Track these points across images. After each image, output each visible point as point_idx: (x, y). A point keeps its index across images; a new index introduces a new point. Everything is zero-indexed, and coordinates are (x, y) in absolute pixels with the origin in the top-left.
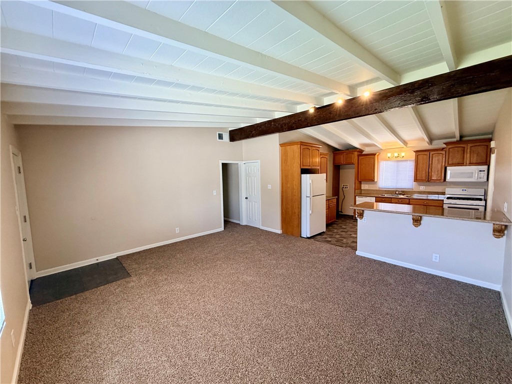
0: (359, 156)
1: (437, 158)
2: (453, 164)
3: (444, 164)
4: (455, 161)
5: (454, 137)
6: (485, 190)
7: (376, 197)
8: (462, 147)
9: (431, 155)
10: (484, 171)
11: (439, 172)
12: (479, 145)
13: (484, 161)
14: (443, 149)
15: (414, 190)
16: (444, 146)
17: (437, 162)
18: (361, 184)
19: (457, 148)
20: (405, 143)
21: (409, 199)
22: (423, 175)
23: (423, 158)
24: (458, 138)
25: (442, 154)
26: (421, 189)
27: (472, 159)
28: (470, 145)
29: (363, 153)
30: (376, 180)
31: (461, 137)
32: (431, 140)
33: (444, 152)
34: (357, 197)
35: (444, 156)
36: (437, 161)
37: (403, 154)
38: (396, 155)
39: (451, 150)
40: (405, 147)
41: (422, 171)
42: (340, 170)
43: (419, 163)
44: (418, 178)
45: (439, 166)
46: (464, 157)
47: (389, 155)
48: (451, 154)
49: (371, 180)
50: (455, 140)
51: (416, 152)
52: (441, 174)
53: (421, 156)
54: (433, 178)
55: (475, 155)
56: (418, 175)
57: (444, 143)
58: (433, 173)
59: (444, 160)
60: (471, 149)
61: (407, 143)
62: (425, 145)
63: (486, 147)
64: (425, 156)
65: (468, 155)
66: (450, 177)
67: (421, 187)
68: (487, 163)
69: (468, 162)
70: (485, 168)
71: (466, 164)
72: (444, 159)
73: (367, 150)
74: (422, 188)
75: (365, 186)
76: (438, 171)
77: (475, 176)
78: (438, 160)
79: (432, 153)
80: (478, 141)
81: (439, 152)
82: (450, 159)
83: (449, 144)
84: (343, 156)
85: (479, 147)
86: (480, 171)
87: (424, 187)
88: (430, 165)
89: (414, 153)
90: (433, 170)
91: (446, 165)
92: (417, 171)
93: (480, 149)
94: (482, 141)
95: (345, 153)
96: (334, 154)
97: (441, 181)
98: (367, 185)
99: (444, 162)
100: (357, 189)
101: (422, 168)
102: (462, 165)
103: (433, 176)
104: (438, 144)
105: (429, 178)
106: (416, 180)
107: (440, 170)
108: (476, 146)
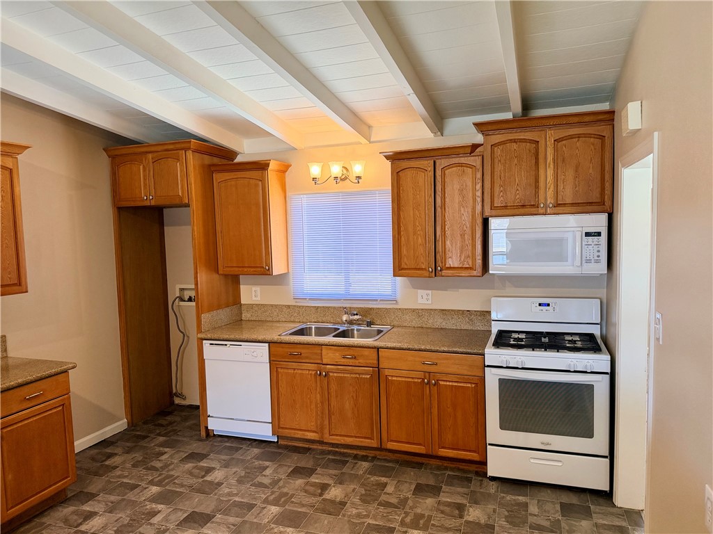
0: (209, 172)
1: (457, 186)
2: (506, 207)
3: (479, 208)
4: (514, 195)
5: (503, 105)
7: (269, 343)
8: (531, 142)
9: (439, 173)
10: (599, 234)
11: (468, 241)
12: (579, 136)
13: (596, 197)
14: (475, 147)
15: (402, 305)
16: (479, 138)
18: (238, 284)
19: (515, 146)
20: (356, 120)
21: (378, 349)
22: (419, 250)
23: (420, 180)
24: (517, 106)
25: (471, 166)
26: (420, 301)
27: (561, 187)
28: (552, 135)
30: (278, 268)
31: (527, 105)
32: (438, 116)
33: (475, 161)
34: (206, 344)
35: (479, 175)
36: (457, 199)
37: (357, 169)
38: (336, 170)
39: (498, 151)
40: (364, 141)
41: (415, 233)
42: (168, 230)
44: (406, 262)
45: (466, 218)
46: (537, 181)
47: (315, 170)
48: (499, 168)
49: (262, 270)
50: (509, 116)
51: (395, 158)
52: (474, 246)
53: (409, 173)
54: (450, 263)
55: (570, 173)
56: (404, 251)
57: (477, 125)
58: (448, 243)
59: (479, 194)
60: (556, 150)
61: (370, 127)
62: (420, 136)
63: (598, 142)
64: (421, 174)
65: (550, 172)
67: (421, 292)
68: (605, 203)
69: (550, 201)
70: (598, 221)
71: (546, 206)
72: (479, 186)
73: (247, 150)
74: (425, 298)
75: (251, 293)
76: (462, 236)
77: (573, 256)
78: (461, 191)
79: (441, 163)
80: (576, 119)
81: (463, 160)
82: (497, 189)
83: (490, 127)
84: (144, 171)
85: (579, 143)
86: (588, 234)
87: (430, 292)
88: (439, 210)
89: (388, 163)
90: (448, 232)
91: (487, 212)
92: (399, 233)
93: (584, 151)
94: (587, 119)
95: (150, 156)
96: (113, 158)
97: (475, 273)
98: (257, 289)
99: (479, 200)
100: (211, 309)
101: (414, 225)
102: (533, 210)
103: (449, 254)
104: (462, 130)
105: (439, 263)
106: (399, 270)
107: (468, 231)
108: (571, 137)
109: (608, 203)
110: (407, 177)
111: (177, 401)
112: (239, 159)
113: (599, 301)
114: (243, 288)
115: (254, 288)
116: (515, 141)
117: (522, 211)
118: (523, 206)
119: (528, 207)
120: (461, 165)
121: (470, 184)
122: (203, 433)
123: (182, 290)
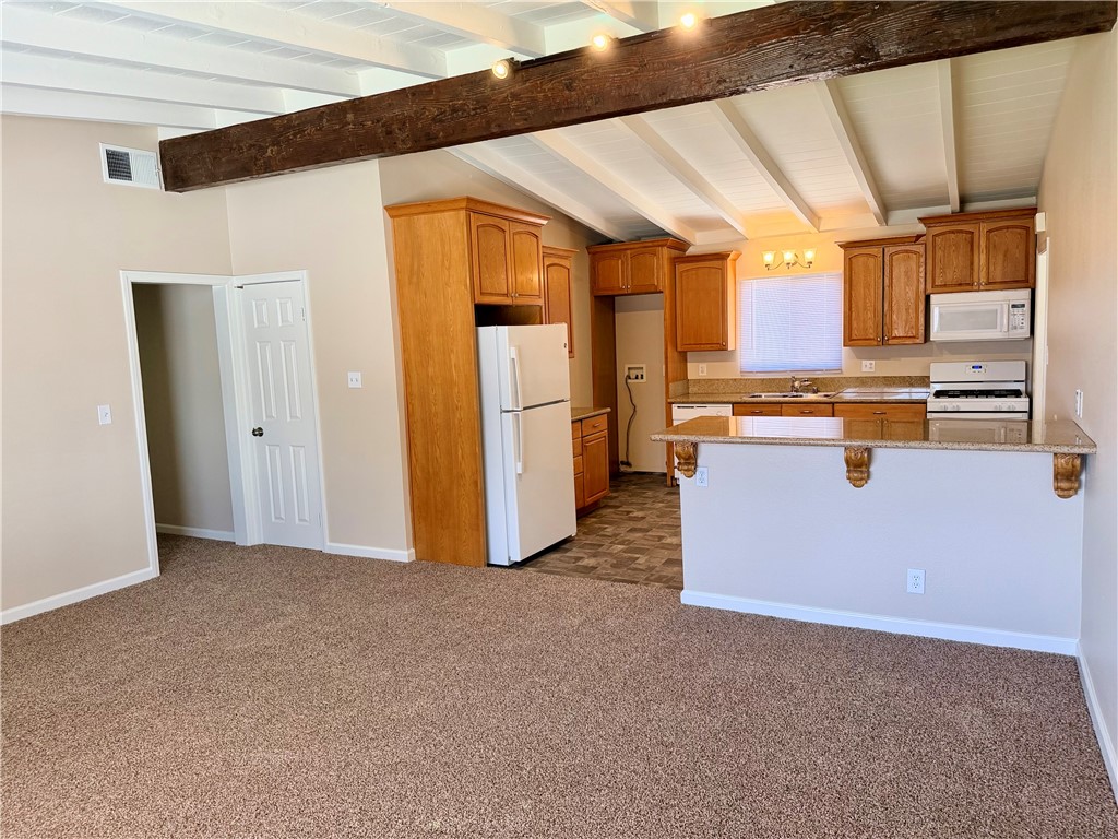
0: (675, 261)
1: (903, 269)
2: (945, 286)
3: (922, 287)
4: (950, 277)
5: (946, 200)
6: (1027, 364)
7: (733, 404)
8: (967, 232)
9: (887, 258)
10: (1023, 306)
11: (912, 314)
12: (1007, 228)
13: (1021, 276)
14: (919, 237)
15: (846, 374)
16: (921, 228)
17: (906, 277)
18: (686, 361)
19: (953, 236)
20: (812, 215)
21: (833, 403)
22: (869, 325)
23: (869, 264)
24: (954, 205)
25: (915, 253)
26: (864, 370)
27: (992, 268)
28: (985, 227)
29: (687, 253)
30: (731, 347)
31: (963, 201)
32: (886, 209)
33: (920, 249)
34: (674, 407)
35: (922, 260)
36: (903, 278)
37: (809, 255)
38: (789, 256)
39: (938, 240)
40: (814, 230)
41: (865, 309)
43: (854, 283)
44: (855, 334)
45: (911, 295)
46: (972, 264)
47: (769, 258)
48: (939, 254)
49: (717, 345)
50: (946, 209)
51: (848, 246)
52: (917, 318)
53: (861, 259)
54: (896, 333)
55: (1000, 257)
56: (854, 325)
57: (921, 220)
58: (895, 316)
59: (922, 275)
60: (988, 239)
61: (819, 218)
62: (870, 228)
63: (1024, 231)
64: (872, 260)
65: (983, 257)
66: (942, 327)
67: (864, 362)
68: (1028, 281)
69: (983, 280)
70: (1022, 295)
71: (979, 284)
72: (922, 269)
73: (700, 242)
74: (868, 367)
75: (698, 370)
76: (907, 310)
77: (1002, 325)
78: (906, 273)
79: (890, 250)
80: (1005, 214)
81: (908, 248)
82: (937, 271)
83: (932, 221)
84: (622, 264)
85: (1008, 233)
86: (1014, 306)
87: (873, 362)
88: (886, 289)
89: (842, 251)
90: (895, 308)
91: (929, 290)
92: (850, 309)
93: (1011, 240)
94: (1014, 214)
95: (629, 252)
96: (593, 254)
97: (918, 341)
98: (704, 365)
99: (922, 280)
100: (673, 381)
101: (865, 302)
102: (969, 288)
103: (895, 326)
104: (907, 222)
105: (886, 333)
106: (850, 339)
107: (913, 306)
108: (1001, 228)
109: (1031, 281)
110: (859, 263)
111: (623, 468)
112: (690, 251)
113: (1025, 361)
114: (690, 364)
115: (701, 365)
116: (953, 232)
117: (959, 288)
118: (960, 285)
119: (964, 285)
120: (907, 251)
121: (914, 267)
122: (669, 482)
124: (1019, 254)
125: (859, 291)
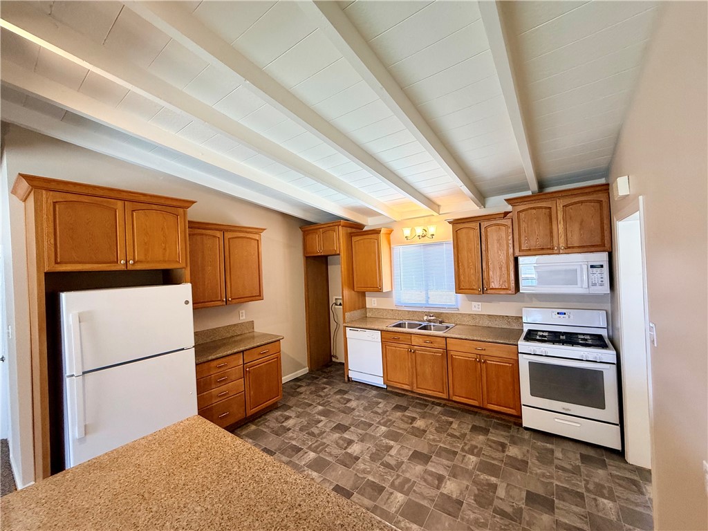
0: (351, 236)
1: (495, 238)
2: (530, 250)
3: (511, 251)
4: (534, 243)
5: (525, 187)
6: (607, 313)
7: (381, 331)
8: (546, 208)
9: (483, 230)
10: (602, 266)
11: (504, 271)
12: (582, 202)
13: (597, 240)
14: (506, 214)
15: (461, 311)
16: (509, 208)
17: (498, 247)
18: (365, 296)
19: (534, 211)
20: (430, 203)
21: (446, 338)
22: (472, 276)
23: (471, 234)
24: (534, 187)
25: (504, 225)
26: (474, 309)
27: (569, 235)
28: (561, 203)
30: (386, 288)
31: (542, 185)
32: (481, 197)
33: (508, 222)
34: (348, 329)
35: (510, 230)
36: (496, 245)
37: (432, 230)
38: (419, 231)
39: (522, 215)
40: (435, 214)
41: (468, 267)
42: (330, 267)
43: (460, 249)
44: (463, 285)
45: (503, 257)
46: (551, 232)
47: (407, 232)
48: (523, 225)
49: (378, 289)
50: (529, 193)
51: (455, 222)
52: (509, 275)
53: (464, 231)
54: (493, 285)
55: (576, 227)
56: (462, 277)
57: (505, 200)
58: (491, 273)
59: (511, 242)
60: (564, 211)
61: (439, 206)
62: (470, 208)
63: (597, 205)
64: (472, 231)
65: (561, 226)
67: (473, 304)
68: (605, 243)
69: (562, 245)
70: (602, 258)
71: (559, 248)
72: (510, 237)
73: (370, 223)
74: (477, 307)
75: (371, 302)
76: (501, 268)
77: (582, 281)
78: (498, 240)
79: (484, 224)
80: (579, 192)
81: (498, 222)
82: (523, 239)
83: (516, 201)
84: (318, 238)
85: (582, 207)
86: (592, 267)
87: (480, 303)
88: (484, 252)
89: (451, 226)
90: (491, 266)
91: (517, 253)
92: (458, 267)
93: (588, 212)
94: (587, 191)
95: (321, 230)
96: (304, 232)
97: (510, 292)
98: (375, 299)
99: (511, 246)
100: (350, 310)
101: (469, 263)
102: (550, 251)
103: (491, 280)
104: (497, 204)
105: (485, 285)
106: (459, 289)
107: (504, 266)
108: (576, 203)
109: (607, 245)
110: (463, 234)
111: (334, 359)
112: (365, 229)
113: (605, 312)
114: (367, 299)
115: (373, 299)
116: (534, 208)
117: (542, 252)
118: (543, 249)
119: (546, 249)
120: (498, 225)
121: (504, 235)
122: (346, 379)
123: (336, 299)
124: (593, 223)
125: (464, 254)
